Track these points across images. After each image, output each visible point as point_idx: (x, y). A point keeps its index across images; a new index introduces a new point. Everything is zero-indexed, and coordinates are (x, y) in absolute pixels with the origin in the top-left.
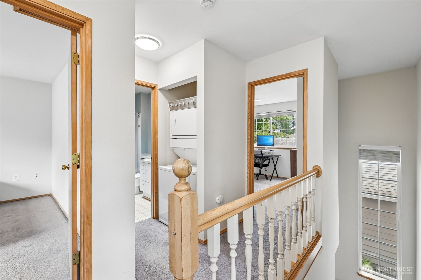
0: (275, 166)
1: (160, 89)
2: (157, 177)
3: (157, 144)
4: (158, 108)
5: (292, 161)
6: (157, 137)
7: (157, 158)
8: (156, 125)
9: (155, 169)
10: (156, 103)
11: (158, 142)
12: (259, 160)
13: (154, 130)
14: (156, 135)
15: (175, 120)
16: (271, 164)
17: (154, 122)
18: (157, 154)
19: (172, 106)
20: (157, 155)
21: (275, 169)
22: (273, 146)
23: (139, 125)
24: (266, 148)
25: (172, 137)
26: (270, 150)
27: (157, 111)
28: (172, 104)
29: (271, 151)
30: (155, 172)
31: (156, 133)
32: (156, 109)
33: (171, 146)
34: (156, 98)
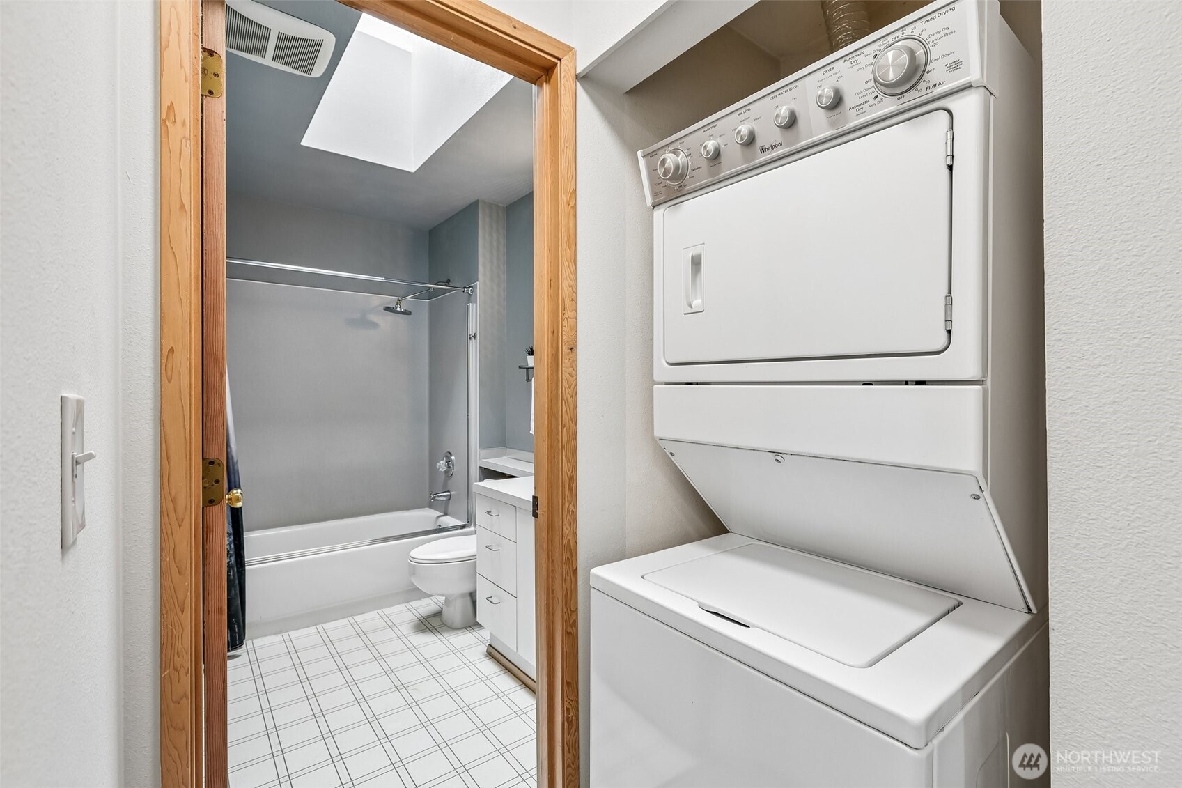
1: (583, 78)
2: (575, 624)
3: (574, 419)
4: (575, 191)
6: (573, 375)
7: (571, 508)
8: (567, 299)
9: (558, 577)
10: (564, 163)
11: (575, 408)
13: (555, 332)
14: (566, 361)
15: (696, 262)
17: (555, 283)
18: (573, 478)
19: (677, 168)
20: (570, 489)
23: (471, 332)
25: (662, 371)
27: (571, 212)
28: (674, 152)
30: (559, 594)
31: (566, 350)
32: (564, 198)
33: (657, 434)
34: (564, 130)
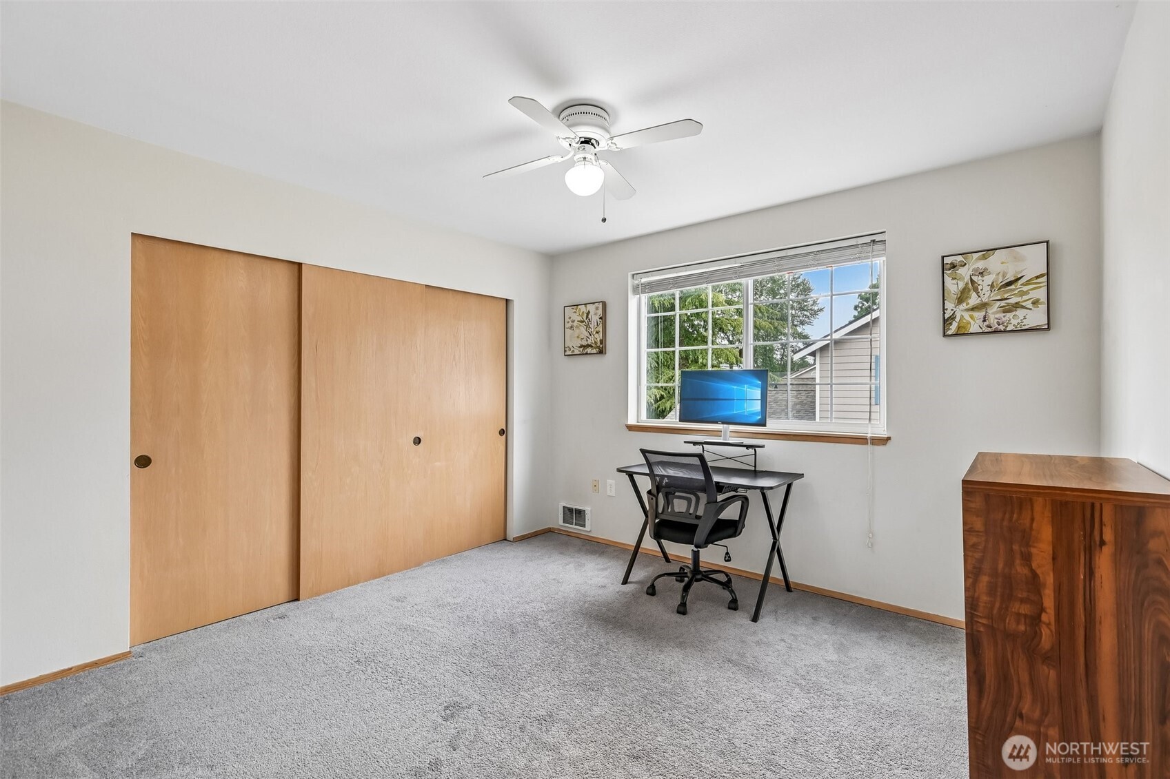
0: (776, 530)
5: (985, 579)
12: (689, 501)
16: (756, 519)
21: (775, 548)
22: (765, 425)
24: (725, 432)
26: (748, 447)
29: (751, 451)
